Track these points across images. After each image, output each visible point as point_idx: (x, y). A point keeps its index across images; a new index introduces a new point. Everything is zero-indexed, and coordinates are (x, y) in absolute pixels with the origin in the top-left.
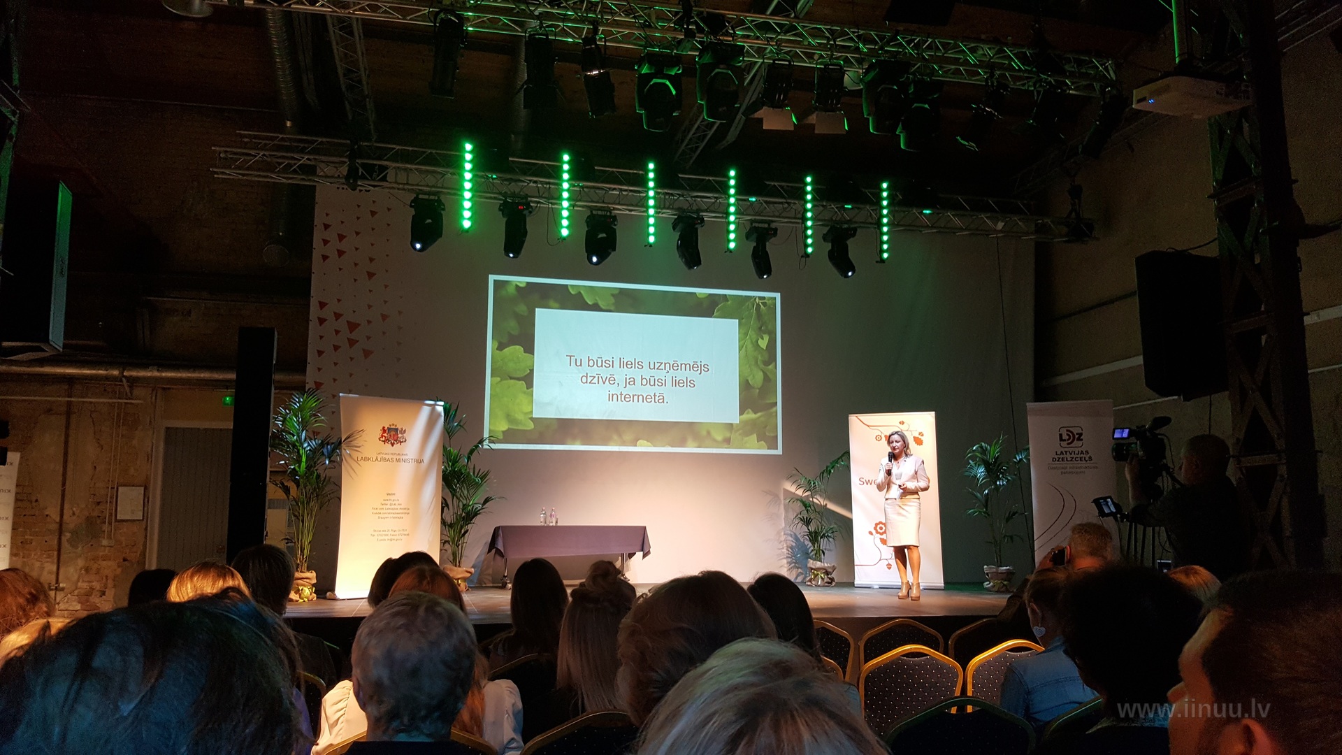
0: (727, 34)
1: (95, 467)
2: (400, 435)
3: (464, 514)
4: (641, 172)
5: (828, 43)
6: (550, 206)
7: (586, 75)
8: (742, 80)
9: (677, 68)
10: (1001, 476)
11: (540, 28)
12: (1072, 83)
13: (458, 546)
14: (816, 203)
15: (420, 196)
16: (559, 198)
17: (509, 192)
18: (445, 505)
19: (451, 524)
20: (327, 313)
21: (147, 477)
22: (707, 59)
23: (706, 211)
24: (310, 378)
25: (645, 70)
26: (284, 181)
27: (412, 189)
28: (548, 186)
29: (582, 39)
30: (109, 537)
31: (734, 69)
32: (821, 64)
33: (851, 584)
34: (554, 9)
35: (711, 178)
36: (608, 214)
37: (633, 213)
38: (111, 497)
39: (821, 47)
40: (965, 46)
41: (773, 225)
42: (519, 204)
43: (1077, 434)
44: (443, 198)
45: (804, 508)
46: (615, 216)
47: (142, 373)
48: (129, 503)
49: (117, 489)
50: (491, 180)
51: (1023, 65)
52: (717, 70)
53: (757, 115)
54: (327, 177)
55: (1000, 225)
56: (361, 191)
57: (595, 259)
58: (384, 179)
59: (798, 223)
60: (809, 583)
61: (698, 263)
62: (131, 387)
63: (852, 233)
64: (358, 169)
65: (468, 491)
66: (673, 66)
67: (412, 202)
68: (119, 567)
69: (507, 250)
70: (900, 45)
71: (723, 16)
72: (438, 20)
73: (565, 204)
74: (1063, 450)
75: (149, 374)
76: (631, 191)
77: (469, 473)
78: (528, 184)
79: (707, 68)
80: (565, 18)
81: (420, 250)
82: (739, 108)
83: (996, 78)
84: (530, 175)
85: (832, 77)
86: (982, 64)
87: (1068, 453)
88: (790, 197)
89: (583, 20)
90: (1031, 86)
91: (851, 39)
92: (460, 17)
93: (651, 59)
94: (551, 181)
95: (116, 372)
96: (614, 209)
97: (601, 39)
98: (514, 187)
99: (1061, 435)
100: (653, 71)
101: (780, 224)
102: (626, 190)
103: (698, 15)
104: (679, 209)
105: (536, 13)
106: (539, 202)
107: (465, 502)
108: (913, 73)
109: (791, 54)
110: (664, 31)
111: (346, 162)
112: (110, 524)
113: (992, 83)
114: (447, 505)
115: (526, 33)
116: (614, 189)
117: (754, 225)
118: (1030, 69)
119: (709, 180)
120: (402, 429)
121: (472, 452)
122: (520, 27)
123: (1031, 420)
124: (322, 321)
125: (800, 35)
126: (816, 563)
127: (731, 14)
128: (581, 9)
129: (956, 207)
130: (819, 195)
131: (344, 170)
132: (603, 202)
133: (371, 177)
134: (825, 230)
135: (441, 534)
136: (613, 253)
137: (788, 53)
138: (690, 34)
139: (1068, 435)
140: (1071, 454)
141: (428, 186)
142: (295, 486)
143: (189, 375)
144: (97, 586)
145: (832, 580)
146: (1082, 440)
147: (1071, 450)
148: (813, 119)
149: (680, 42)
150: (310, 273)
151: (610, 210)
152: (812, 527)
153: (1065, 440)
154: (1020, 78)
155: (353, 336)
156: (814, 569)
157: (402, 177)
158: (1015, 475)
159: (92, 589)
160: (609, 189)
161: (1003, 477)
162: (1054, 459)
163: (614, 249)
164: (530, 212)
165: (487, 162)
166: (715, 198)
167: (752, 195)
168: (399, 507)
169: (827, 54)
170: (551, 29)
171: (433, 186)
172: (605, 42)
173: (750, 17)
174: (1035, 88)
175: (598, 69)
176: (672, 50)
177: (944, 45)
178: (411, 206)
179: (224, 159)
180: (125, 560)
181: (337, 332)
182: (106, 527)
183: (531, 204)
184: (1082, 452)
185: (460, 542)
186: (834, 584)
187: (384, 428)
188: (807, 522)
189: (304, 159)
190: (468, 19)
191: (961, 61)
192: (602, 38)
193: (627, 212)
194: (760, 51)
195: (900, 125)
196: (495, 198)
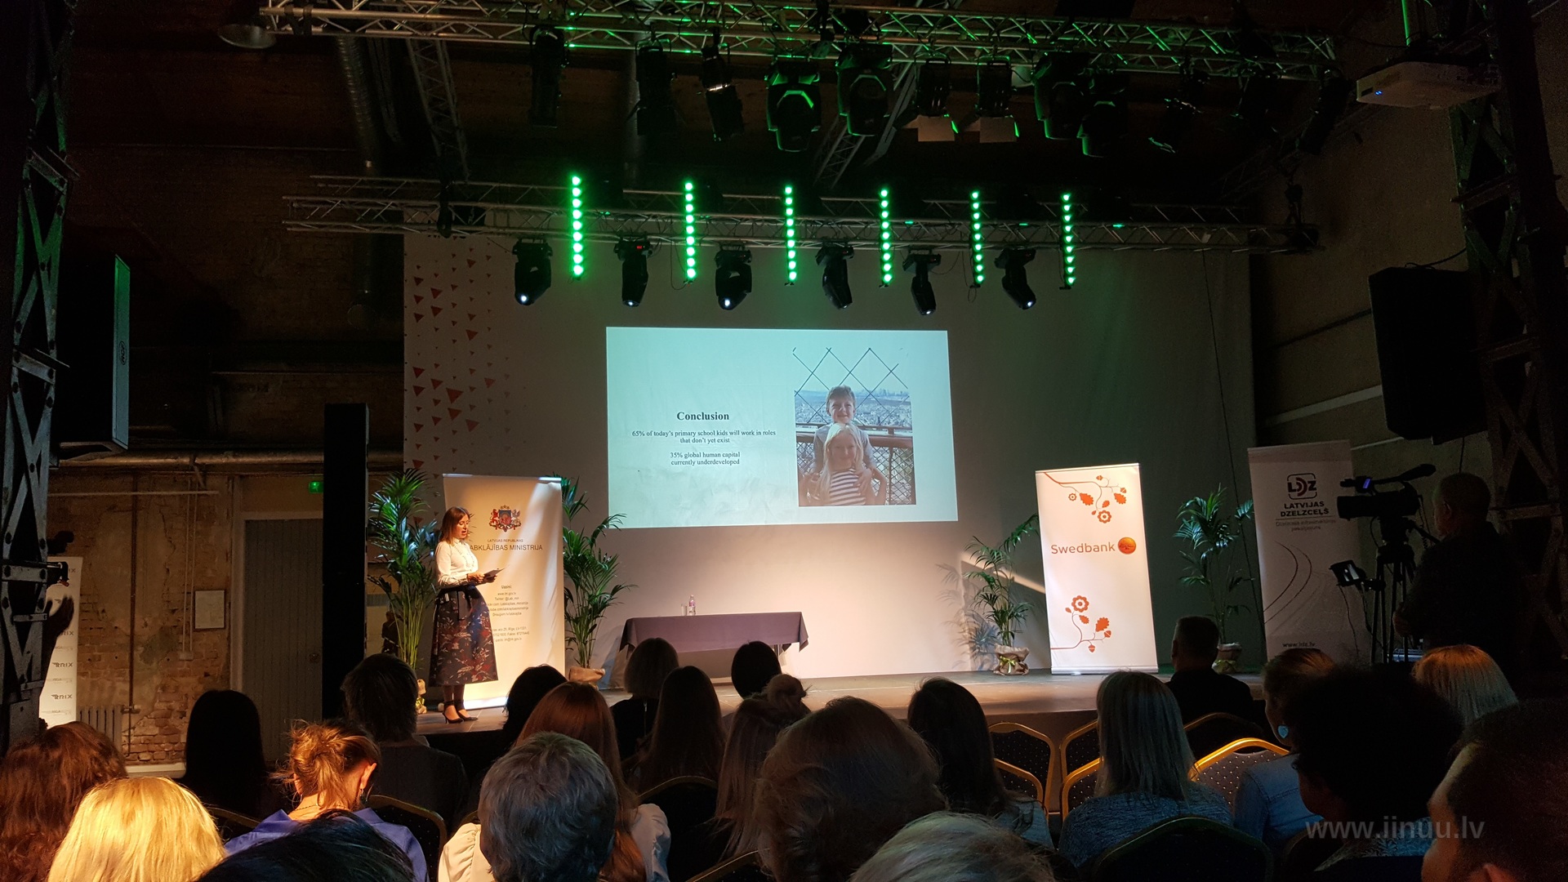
0: (871, 33)
1: (168, 570)
2: (513, 519)
3: (590, 607)
4: (776, 198)
5: (990, 37)
6: (673, 243)
7: (709, 92)
8: (890, 84)
9: (814, 77)
10: (1221, 536)
11: (653, 40)
12: (1285, 67)
13: (585, 644)
14: (985, 223)
15: (524, 241)
16: (683, 234)
17: (625, 231)
18: (568, 596)
19: (577, 618)
20: (424, 380)
21: (228, 579)
22: (848, 64)
23: (855, 239)
24: (408, 457)
25: (776, 81)
26: (368, 231)
27: (514, 233)
28: (669, 221)
29: (702, 50)
30: (187, 649)
31: (880, 73)
32: (983, 60)
33: (1046, 671)
34: (667, 16)
35: (859, 200)
36: (741, 249)
37: (769, 246)
38: (188, 604)
39: (982, 41)
40: (1153, 29)
41: (935, 252)
42: (638, 243)
43: (1309, 482)
44: (549, 241)
45: (987, 584)
46: (749, 252)
47: (216, 460)
48: (209, 609)
49: (194, 594)
50: (604, 218)
51: (1224, 48)
52: (861, 76)
53: (910, 126)
54: (417, 224)
55: (1206, 238)
56: (455, 238)
57: (727, 303)
58: (481, 223)
59: (964, 247)
60: (997, 672)
61: (849, 301)
62: (204, 476)
63: (1029, 255)
64: (451, 213)
65: (594, 580)
66: (808, 74)
67: (515, 247)
68: (200, 683)
69: (626, 297)
70: (1077, 33)
71: (865, 11)
72: (535, 38)
73: (691, 240)
74: (1294, 502)
75: (224, 460)
76: (766, 221)
77: (594, 558)
78: (647, 219)
79: (849, 74)
80: (682, 27)
81: (527, 303)
82: (888, 118)
83: (1192, 66)
84: (647, 210)
85: (997, 76)
86: (1175, 51)
87: (1299, 505)
88: (955, 218)
89: (701, 28)
90: (1234, 74)
91: (1018, 30)
92: (560, 33)
93: (783, 67)
94: (673, 214)
95: (186, 460)
96: (748, 243)
97: (723, 48)
98: (629, 224)
99: (1290, 485)
100: (785, 82)
101: (943, 249)
102: (760, 221)
103: (834, 13)
104: (823, 239)
105: (647, 23)
106: (662, 241)
107: (591, 593)
108: (1094, 66)
109: (948, 51)
110: (796, 33)
111: (436, 206)
112: (188, 634)
113: (1188, 72)
114: (571, 597)
115: (636, 46)
116: (747, 220)
117: (912, 252)
118: (1232, 52)
119: (857, 202)
120: (515, 511)
121: (595, 534)
122: (628, 40)
123: (1254, 468)
124: (418, 390)
125: (957, 28)
126: (1004, 648)
127: (874, 10)
128: (699, 15)
129: (1152, 218)
130: (988, 212)
131: (435, 215)
132: (735, 236)
133: (467, 222)
134: (998, 253)
135: (566, 630)
136: (748, 295)
137: (942, 51)
138: (827, 36)
139: (1298, 483)
140: (1303, 506)
141: (532, 228)
142: (396, 582)
143: (270, 459)
144: (176, 706)
145: (1025, 667)
146: (1315, 489)
147: (1302, 502)
148: (977, 126)
149: (815, 46)
150: (402, 335)
151: (742, 245)
152: (998, 605)
153: (1295, 490)
154: (1223, 64)
155: (454, 406)
156: (1003, 656)
157: (501, 220)
158: (1238, 534)
159: (170, 709)
160: (741, 219)
161: (1223, 536)
162: (1283, 514)
163: (750, 290)
164: (650, 253)
165: (598, 197)
166: (866, 223)
167: (909, 217)
168: (516, 601)
169: (991, 50)
170: (664, 40)
171: (537, 229)
172: (729, 51)
173: (896, 12)
174: (1240, 75)
175: (723, 84)
176: (807, 56)
177: (1128, 30)
178: (514, 253)
179: (298, 209)
180: (206, 675)
181: (436, 402)
182: (183, 638)
183: (651, 243)
184: (1316, 504)
185: (588, 639)
186: (1027, 671)
187: (494, 510)
188: (992, 600)
189: (389, 205)
190: (569, 34)
191: (1150, 48)
192: (725, 47)
193: (763, 246)
194: (910, 50)
195: (1081, 127)
196: (609, 239)
